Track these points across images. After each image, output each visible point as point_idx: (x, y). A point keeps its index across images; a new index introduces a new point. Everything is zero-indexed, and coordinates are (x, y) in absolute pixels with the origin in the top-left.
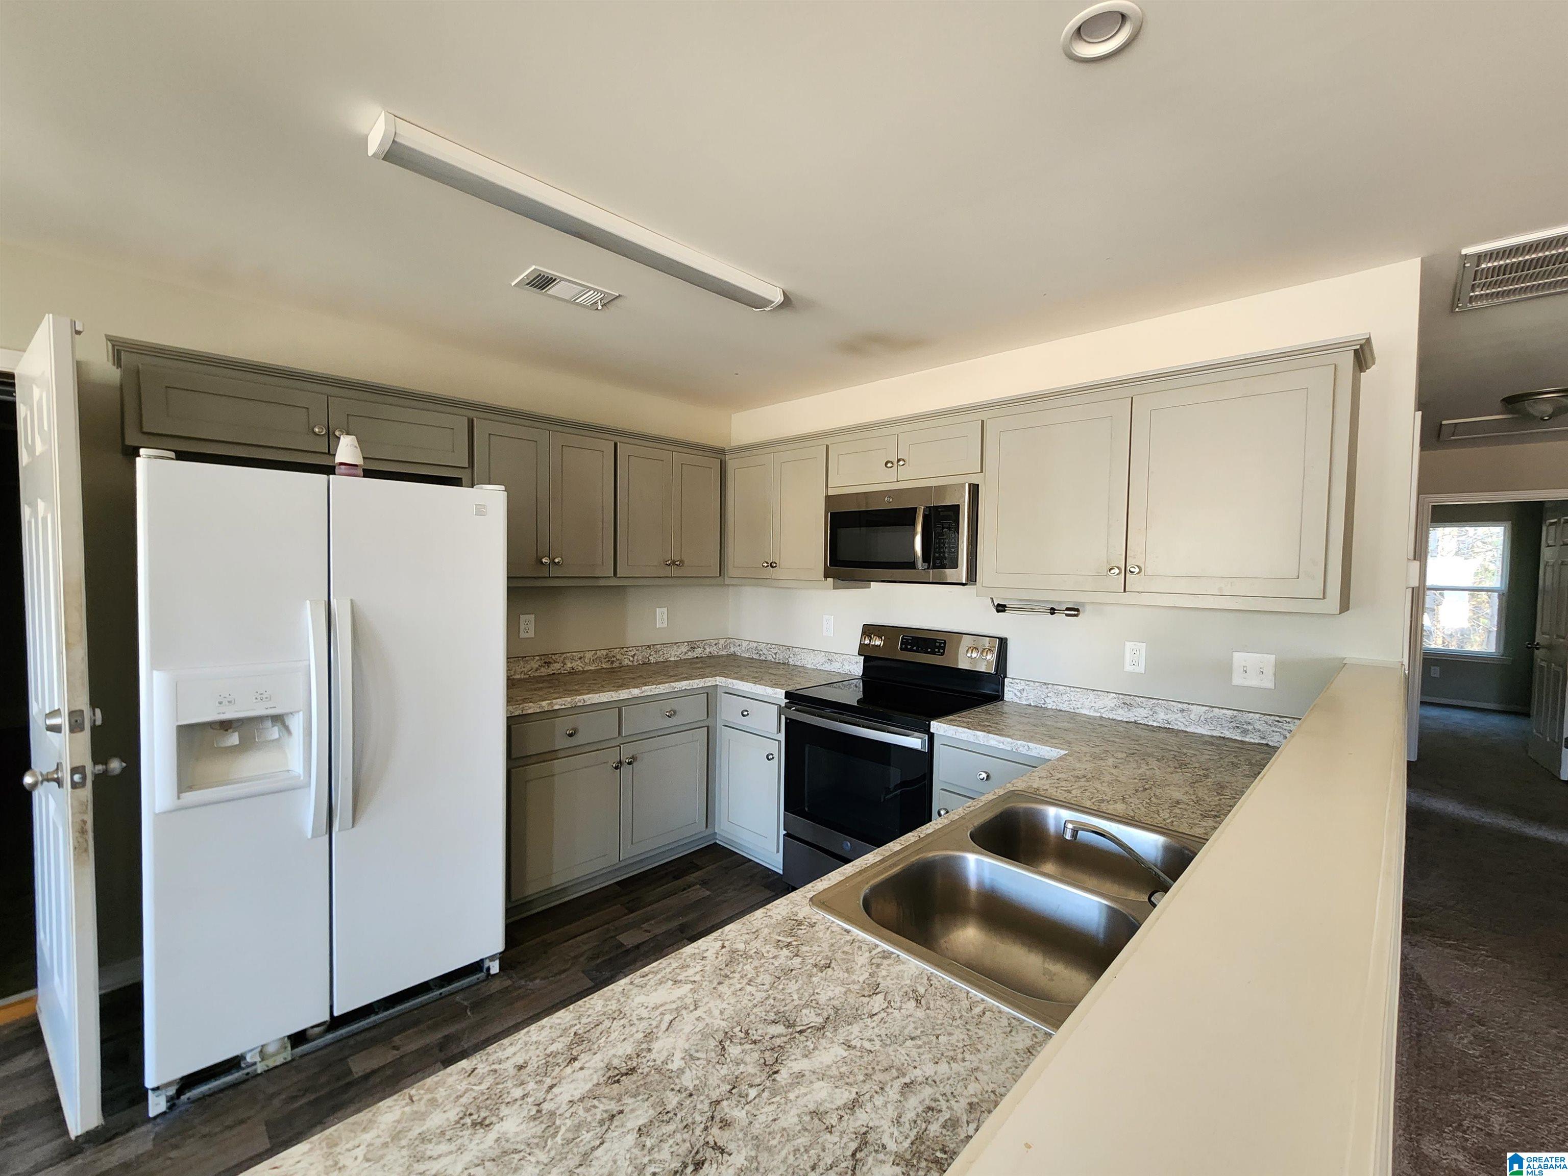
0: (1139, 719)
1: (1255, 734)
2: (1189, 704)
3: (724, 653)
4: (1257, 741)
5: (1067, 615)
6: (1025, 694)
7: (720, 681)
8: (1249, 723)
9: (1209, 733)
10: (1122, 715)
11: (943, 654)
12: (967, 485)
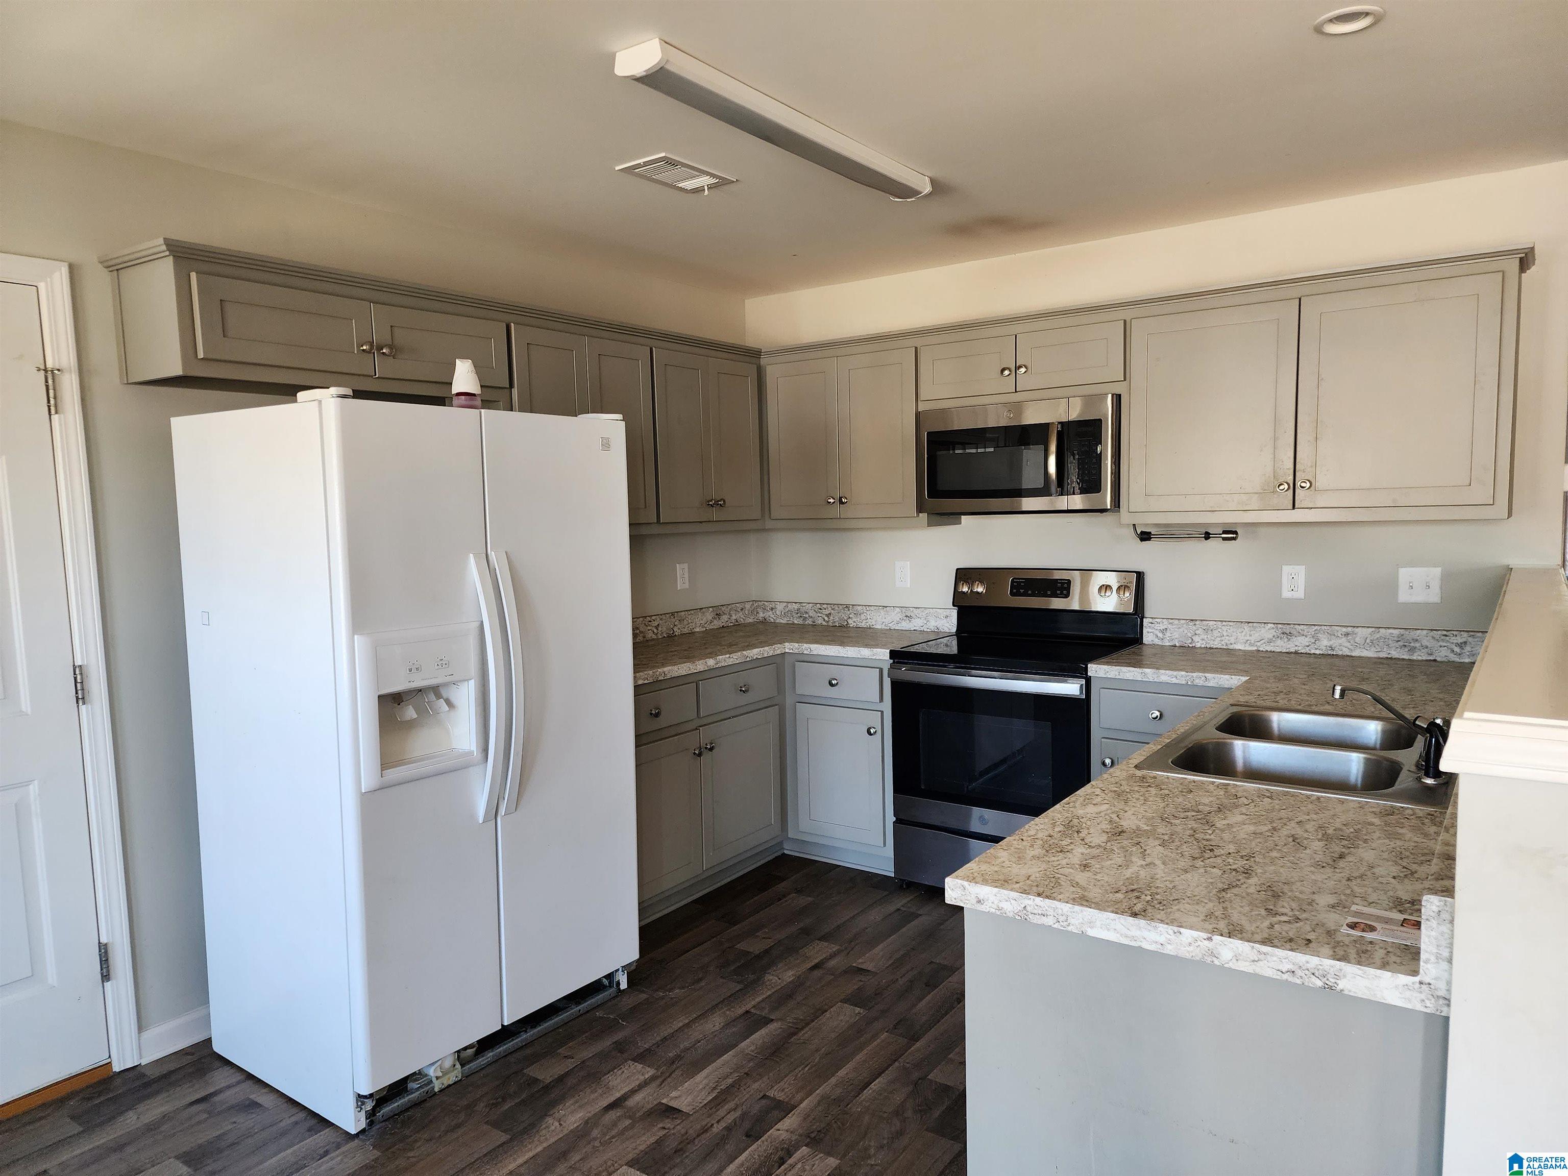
0: (1300, 648)
1: (1423, 651)
2: (1354, 627)
3: (751, 620)
4: (1424, 658)
5: (1224, 539)
6: (1168, 634)
7: (789, 647)
8: (1417, 640)
9: (1375, 656)
10: (1281, 646)
11: (1067, 596)
12: (1110, 396)
